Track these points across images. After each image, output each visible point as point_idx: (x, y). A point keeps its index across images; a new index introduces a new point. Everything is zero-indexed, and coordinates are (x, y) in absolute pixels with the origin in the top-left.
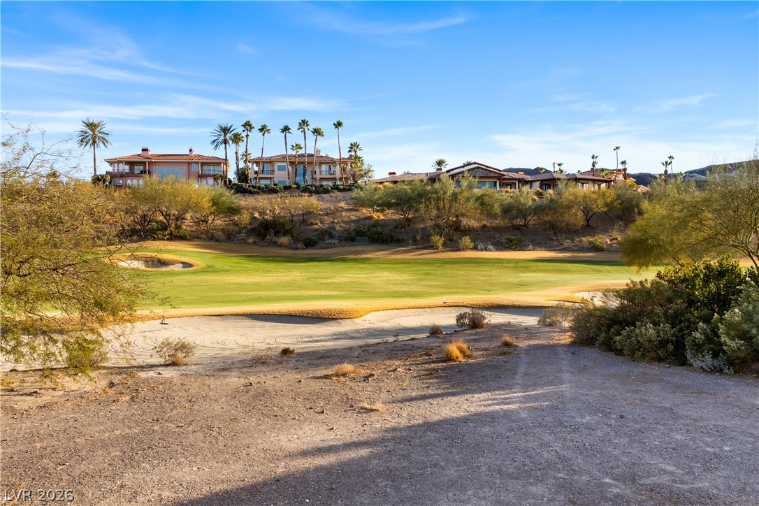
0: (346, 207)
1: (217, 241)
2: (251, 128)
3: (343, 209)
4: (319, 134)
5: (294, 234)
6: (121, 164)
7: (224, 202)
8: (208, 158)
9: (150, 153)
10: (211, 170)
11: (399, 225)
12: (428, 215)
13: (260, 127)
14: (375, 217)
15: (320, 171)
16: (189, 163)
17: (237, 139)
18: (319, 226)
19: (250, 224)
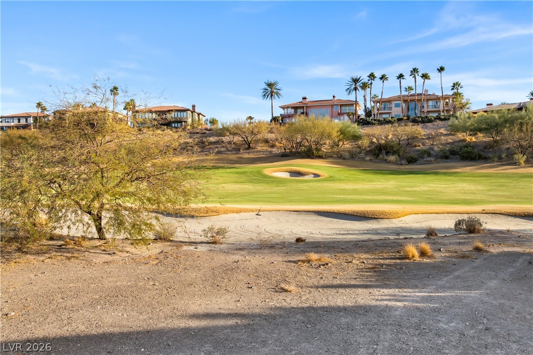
0: (445, 132)
1: (344, 159)
2: (374, 78)
3: (442, 134)
4: (427, 78)
5: (400, 154)
6: (289, 109)
7: (349, 132)
8: (345, 101)
9: (307, 100)
10: (347, 109)
11: (488, 146)
12: (511, 136)
13: (381, 76)
14: (468, 139)
15: (428, 106)
16: (332, 105)
17: (364, 86)
18: (421, 147)
19: (369, 147)
